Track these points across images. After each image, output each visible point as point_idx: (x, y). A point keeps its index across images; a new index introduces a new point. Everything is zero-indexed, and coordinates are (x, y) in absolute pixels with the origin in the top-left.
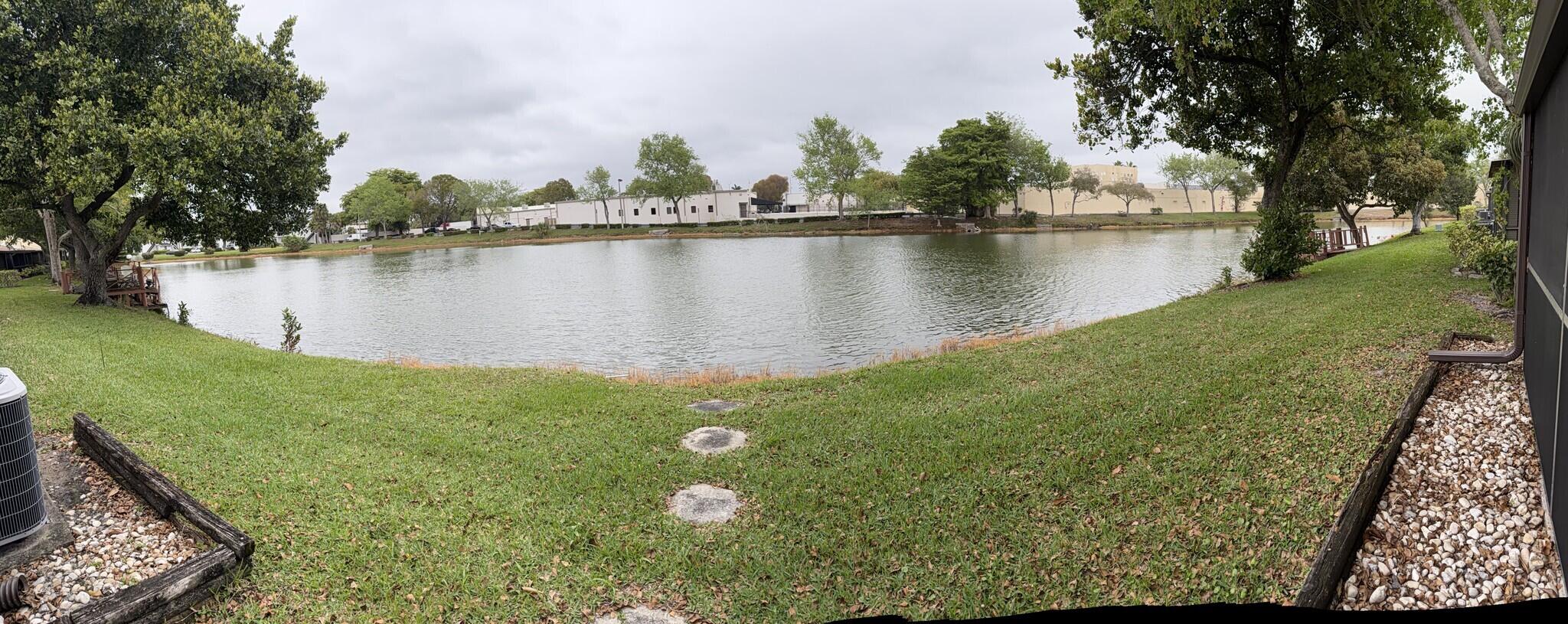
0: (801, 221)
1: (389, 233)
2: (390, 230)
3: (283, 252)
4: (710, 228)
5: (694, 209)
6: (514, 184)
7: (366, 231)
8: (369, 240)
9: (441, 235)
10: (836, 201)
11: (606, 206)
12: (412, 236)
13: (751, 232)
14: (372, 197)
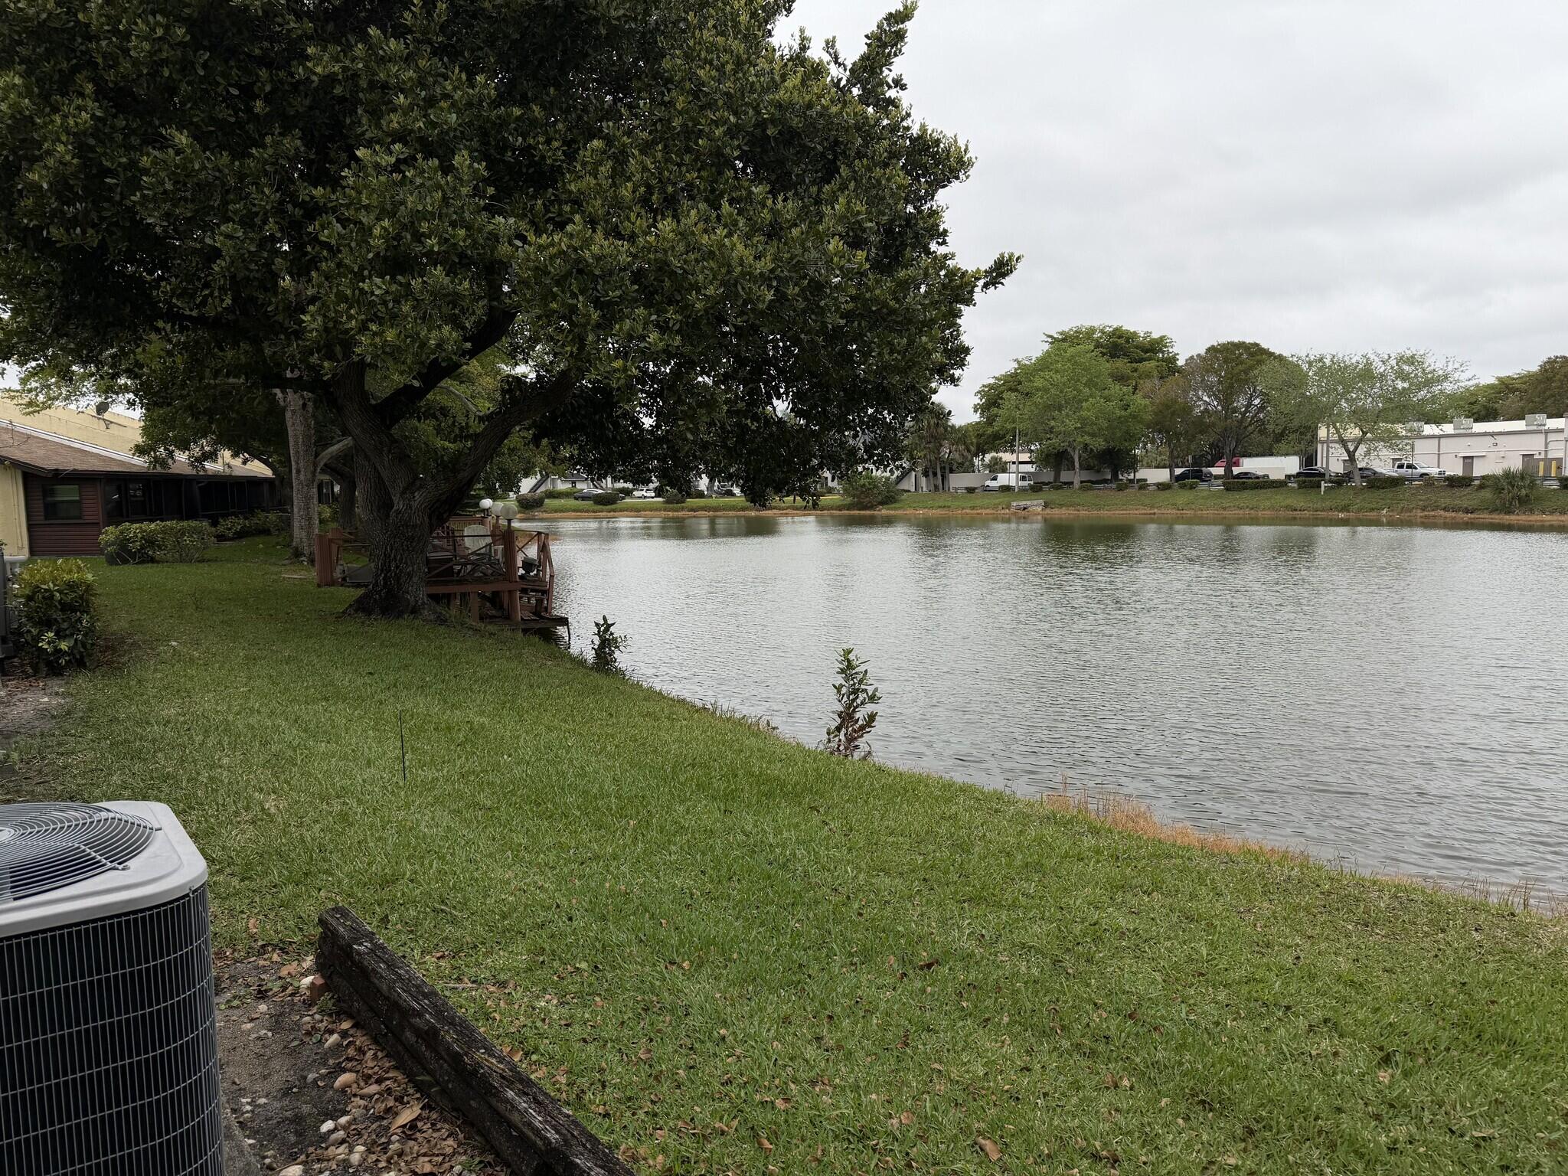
1: (1086, 476)
2: (1089, 468)
3: (840, 508)
7: (1030, 468)
8: (1036, 488)
9: (1218, 487)
12: (1143, 484)
14: (1053, 391)
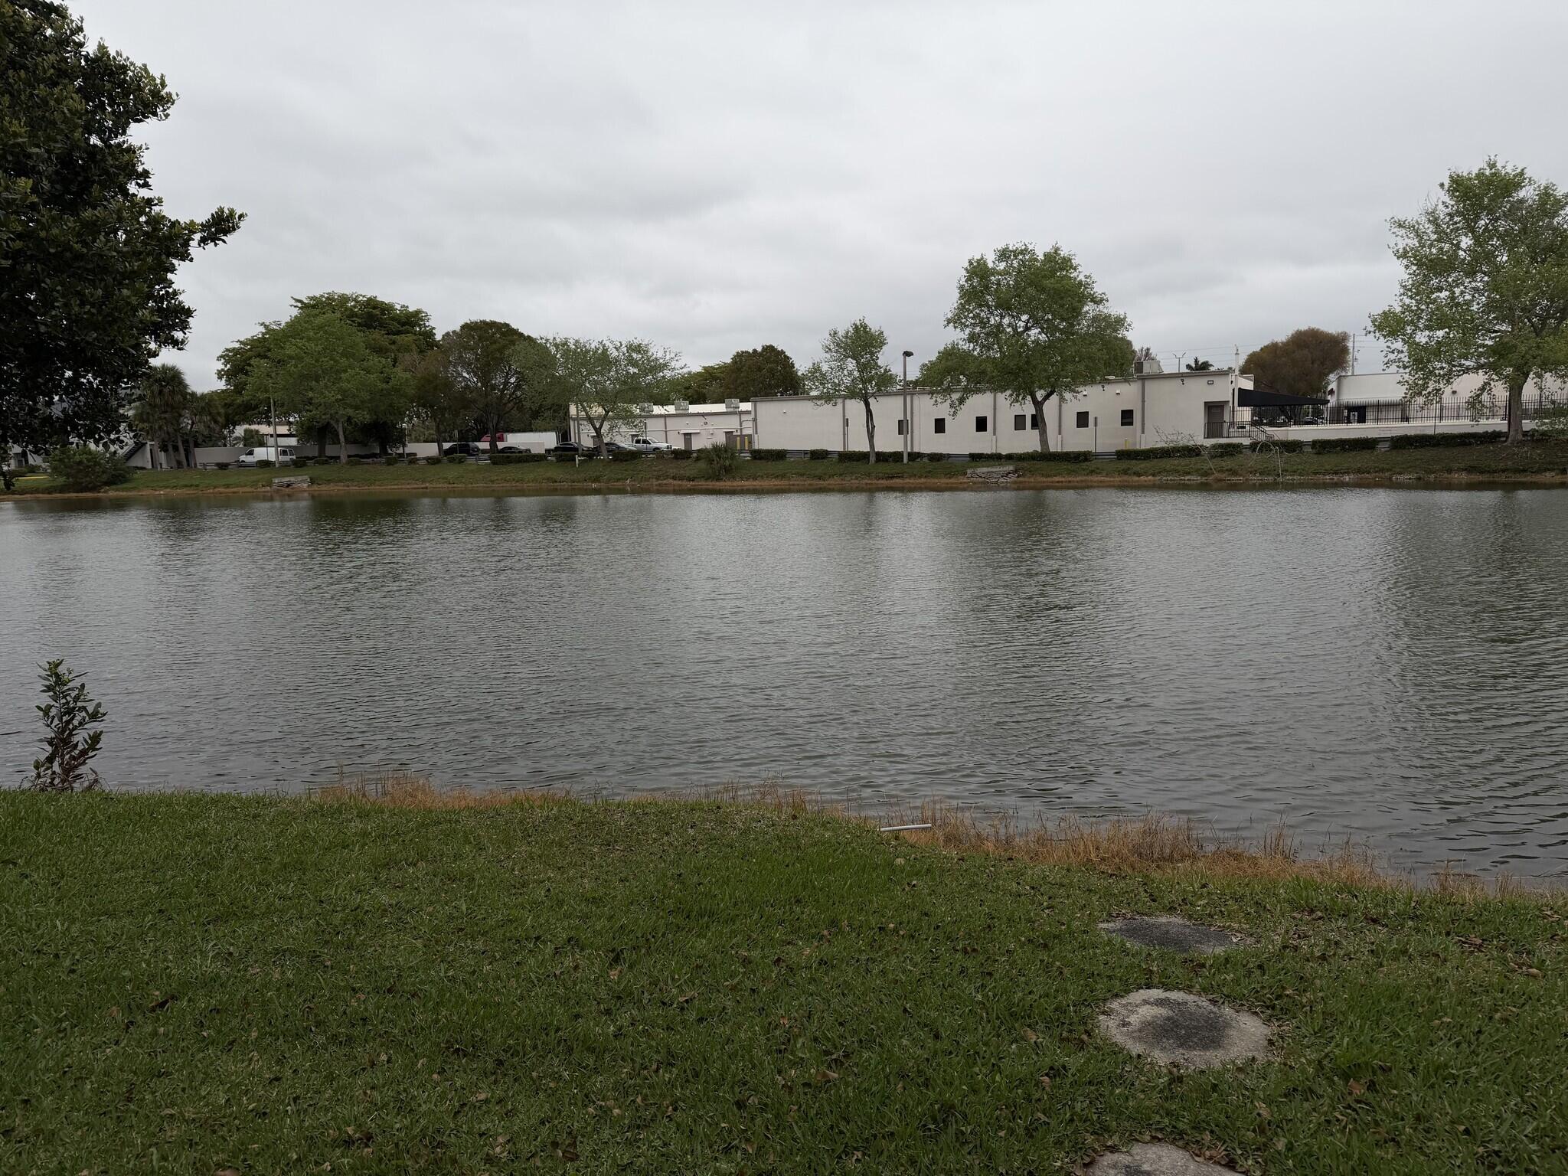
0: (1383, 447)
1: (354, 450)
2: (355, 442)
3: (49, 490)
4: (1125, 464)
5: (1082, 419)
6: (657, 352)
7: (293, 442)
8: (299, 464)
9: (485, 461)
10: (1500, 392)
11: (869, 413)
12: (412, 459)
13: (1234, 473)
14: (307, 359)
